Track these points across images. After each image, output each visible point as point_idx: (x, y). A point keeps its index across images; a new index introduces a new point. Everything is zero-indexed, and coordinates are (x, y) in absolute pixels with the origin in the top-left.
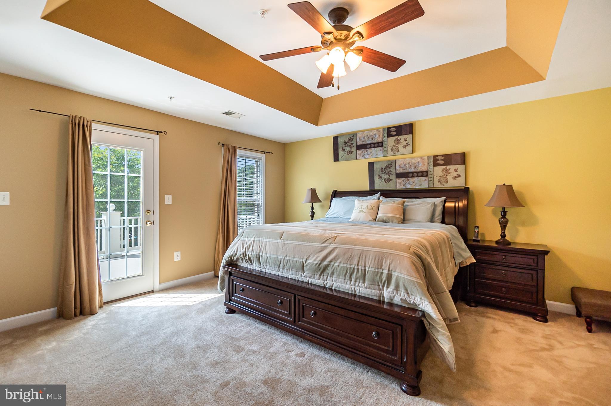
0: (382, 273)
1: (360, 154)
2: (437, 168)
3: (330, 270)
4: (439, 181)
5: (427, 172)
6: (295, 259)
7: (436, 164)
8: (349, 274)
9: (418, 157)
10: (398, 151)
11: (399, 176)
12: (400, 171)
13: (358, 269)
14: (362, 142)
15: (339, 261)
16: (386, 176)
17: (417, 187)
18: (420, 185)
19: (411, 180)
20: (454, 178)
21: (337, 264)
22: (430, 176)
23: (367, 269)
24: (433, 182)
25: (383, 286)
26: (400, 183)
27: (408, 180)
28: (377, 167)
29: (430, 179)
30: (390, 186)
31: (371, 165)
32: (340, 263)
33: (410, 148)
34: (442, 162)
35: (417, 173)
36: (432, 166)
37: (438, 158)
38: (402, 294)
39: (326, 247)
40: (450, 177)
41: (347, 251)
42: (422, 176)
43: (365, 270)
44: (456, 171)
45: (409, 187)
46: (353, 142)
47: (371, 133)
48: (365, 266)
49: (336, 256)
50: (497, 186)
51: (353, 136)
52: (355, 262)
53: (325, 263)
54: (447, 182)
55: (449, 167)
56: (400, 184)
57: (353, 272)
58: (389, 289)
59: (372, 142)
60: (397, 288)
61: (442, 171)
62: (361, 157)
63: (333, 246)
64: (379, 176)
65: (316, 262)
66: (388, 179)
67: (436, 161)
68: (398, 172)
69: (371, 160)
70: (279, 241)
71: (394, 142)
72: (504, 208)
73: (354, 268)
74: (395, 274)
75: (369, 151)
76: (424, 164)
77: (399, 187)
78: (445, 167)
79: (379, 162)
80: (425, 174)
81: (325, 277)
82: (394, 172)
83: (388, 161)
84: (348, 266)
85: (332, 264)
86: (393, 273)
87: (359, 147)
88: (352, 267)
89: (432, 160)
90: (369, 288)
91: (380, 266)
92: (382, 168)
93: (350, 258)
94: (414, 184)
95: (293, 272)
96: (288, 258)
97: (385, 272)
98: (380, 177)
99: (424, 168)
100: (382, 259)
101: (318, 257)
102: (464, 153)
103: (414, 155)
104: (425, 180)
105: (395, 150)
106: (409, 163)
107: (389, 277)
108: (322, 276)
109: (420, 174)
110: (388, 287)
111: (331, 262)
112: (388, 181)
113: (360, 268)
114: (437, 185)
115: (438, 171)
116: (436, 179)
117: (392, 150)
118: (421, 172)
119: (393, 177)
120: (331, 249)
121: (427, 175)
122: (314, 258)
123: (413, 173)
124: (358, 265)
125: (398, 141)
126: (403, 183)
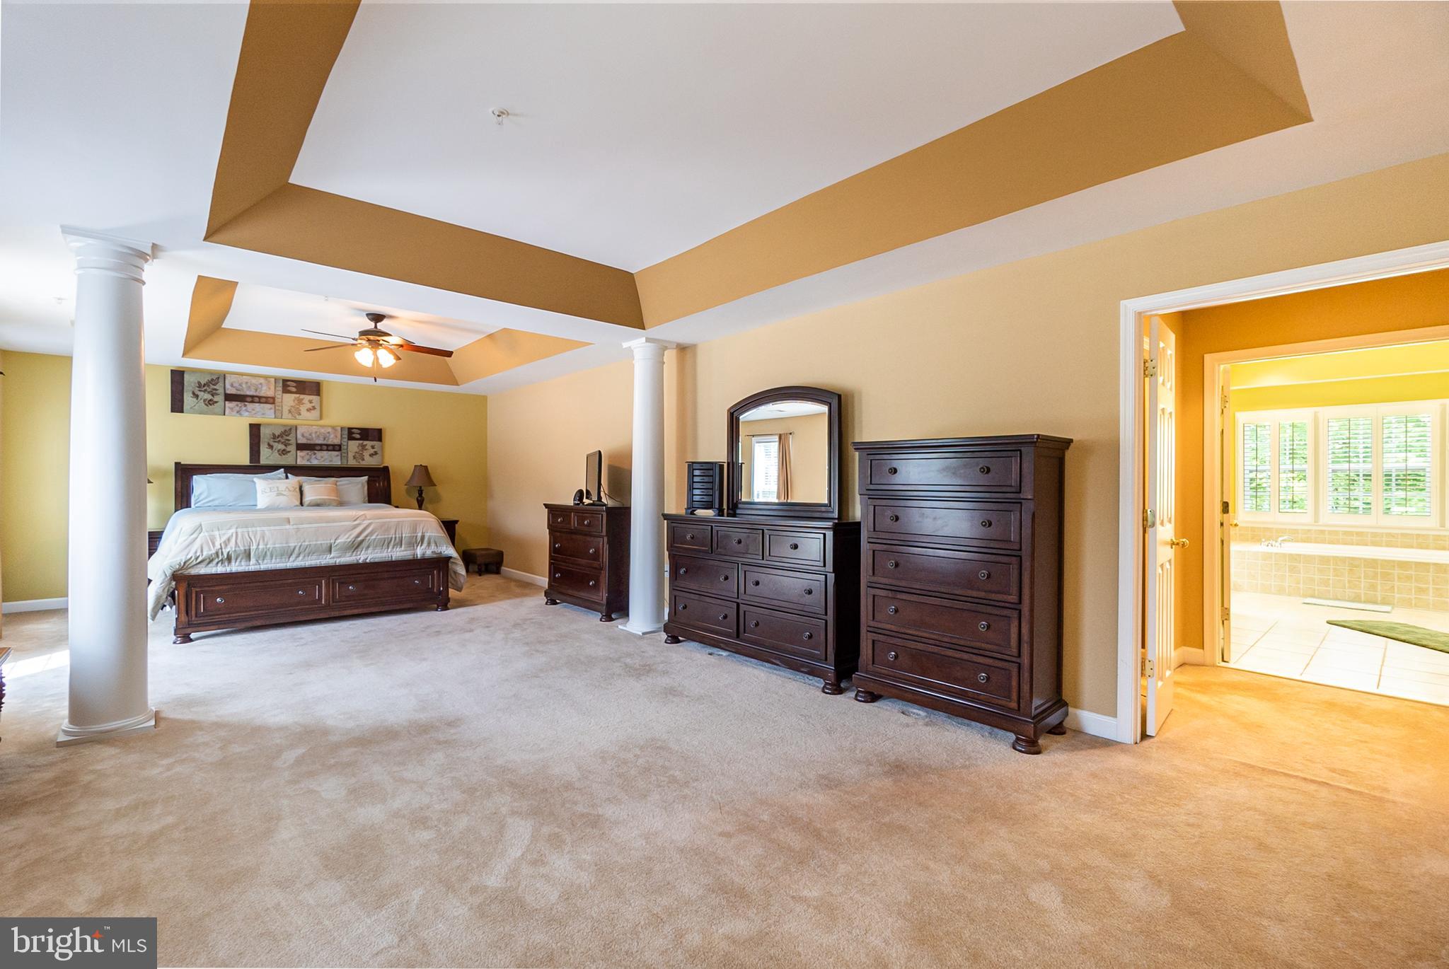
0: (416, 536)
1: (232, 409)
2: (351, 443)
3: (365, 544)
4: (354, 457)
5: (340, 446)
6: (319, 542)
7: (351, 438)
8: (386, 543)
9: (329, 426)
10: (300, 414)
11: (301, 447)
12: (302, 440)
13: (395, 538)
14: (235, 390)
15: (376, 534)
16: (281, 447)
17: (327, 463)
18: (331, 461)
19: (319, 454)
20: (371, 455)
21: (373, 537)
22: (343, 451)
23: (404, 536)
24: (347, 458)
25: (417, 546)
26: (303, 457)
27: (315, 454)
28: (265, 433)
29: (343, 455)
30: (288, 460)
31: (255, 430)
32: (377, 535)
33: (316, 413)
34: (358, 436)
35: (327, 445)
36: (346, 440)
37: (353, 430)
38: (433, 547)
39: (359, 524)
40: (366, 454)
41: (382, 525)
42: (334, 450)
43: (402, 537)
44: (373, 447)
45: (315, 462)
46: (219, 387)
47: (254, 381)
48: (402, 534)
49: (372, 530)
50: (415, 466)
51: (220, 377)
52: (393, 531)
53: (360, 539)
54: (363, 460)
55: (365, 443)
56: (303, 459)
57: (391, 541)
58: (422, 547)
59: (255, 394)
60: (429, 544)
61: (358, 447)
62: (235, 413)
63: (366, 522)
64: (269, 444)
65: (349, 540)
66: (284, 450)
67: (351, 433)
68: (299, 442)
69: (255, 421)
70: (288, 527)
71: (294, 401)
72: (421, 487)
73: (392, 538)
74: (427, 535)
75: (250, 406)
76: (336, 437)
77: (300, 462)
78: (361, 442)
79: (269, 425)
80: (337, 448)
81: (359, 553)
82: (293, 441)
83: (285, 426)
84: (386, 536)
85: (368, 538)
86: (426, 534)
87: (229, 398)
88: (390, 536)
89: (346, 432)
90: (406, 551)
91: (415, 530)
92: (274, 435)
93: (388, 530)
94: (323, 459)
95: (314, 557)
96: (306, 543)
97: (420, 534)
98: (271, 447)
99: (337, 441)
100: (416, 526)
101: (350, 535)
102: (381, 429)
103: (322, 422)
104: (338, 456)
105: (295, 412)
106: (316, 432)
107: (423, 538)
108: (355, 552)
109: (331, 448)
110: (421, 546)
111: (366, 536)
112: (284, 452)
113: (397, 536)
114: (352, 463)
115: (353, 446)
116: (351, 455)
117: (290, 411)
118: (332, 445)
119: (292, 448)
120: (365, 525)
121: (340, 450)
122: (347, 536)
123: (321, 445)
124: (395, 534)
125: (300, 402)
126: (308, 457)
